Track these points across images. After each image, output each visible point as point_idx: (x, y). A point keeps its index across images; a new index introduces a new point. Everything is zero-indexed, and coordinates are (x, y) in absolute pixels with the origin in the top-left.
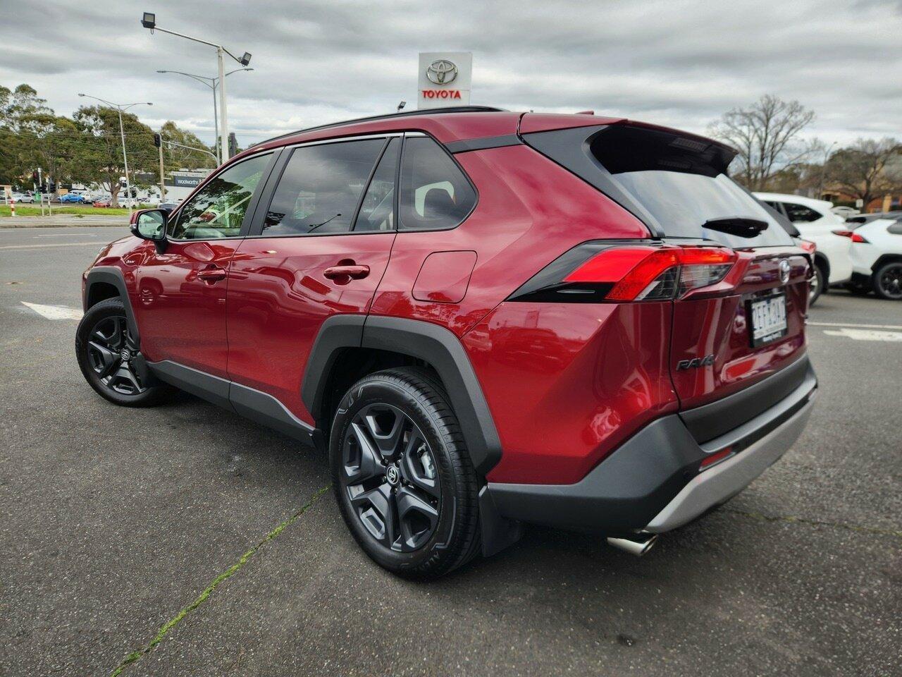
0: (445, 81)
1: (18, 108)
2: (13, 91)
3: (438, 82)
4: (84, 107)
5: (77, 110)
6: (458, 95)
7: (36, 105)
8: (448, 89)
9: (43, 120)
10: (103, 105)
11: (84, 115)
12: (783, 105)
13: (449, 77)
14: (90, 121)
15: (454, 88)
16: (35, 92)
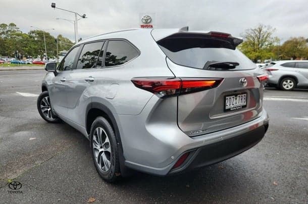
0: (148, 22)
1: (10, 31)
2: (8, 25)
4: (32, 30)
5: (29, 32)
6: (152, 27)
7: (16, 30)
8: (149, 24)
9: (18, 35)
10: (38, 30)
11: (32, 33)
14: (34, 35)
15: (151, 24)
16: (16, 26)
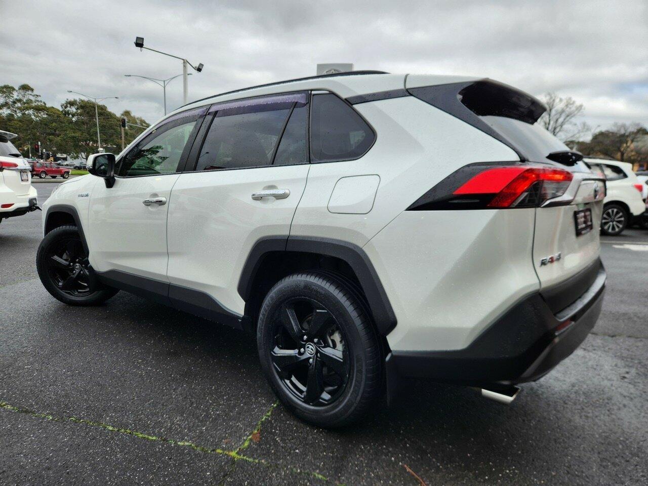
1: (20, 101)
2: (17, 89)
4: (69, 100)
5: (64, 102)
7: (33, 98)
9: (38, 109)
10: (83, 98)
11: (69, 105)
14: (73, 109)
16: (32, 90)
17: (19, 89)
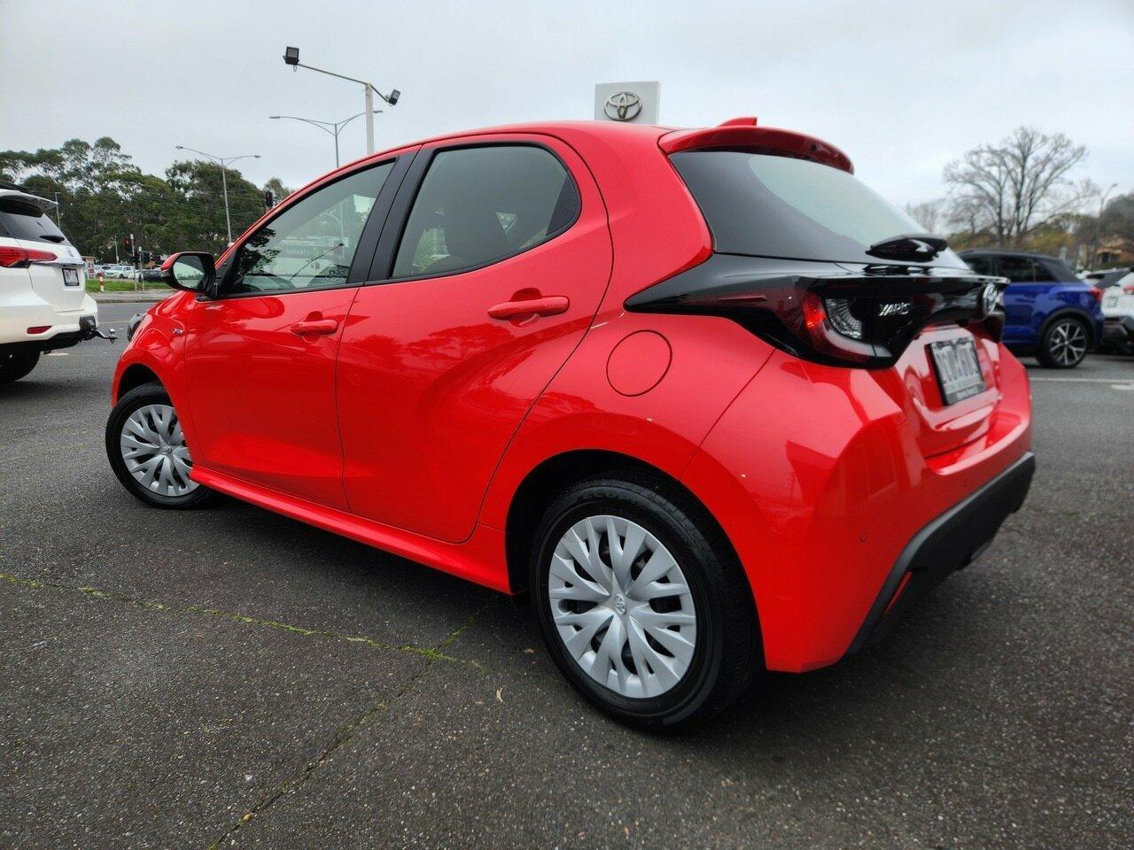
0: (627, 117)
1: (97, 166)
2: (92, 145)
3: (617, 117)
4: (179, 163)
5: (170, 166)
7: (119, 162)
9: (129, 179)
10: (202, 159)
11: (178, 172)
12: (1044, 139)
13: (631, 113)
14: (186, 179)
16: (118, 147)
17: (97, 146)
